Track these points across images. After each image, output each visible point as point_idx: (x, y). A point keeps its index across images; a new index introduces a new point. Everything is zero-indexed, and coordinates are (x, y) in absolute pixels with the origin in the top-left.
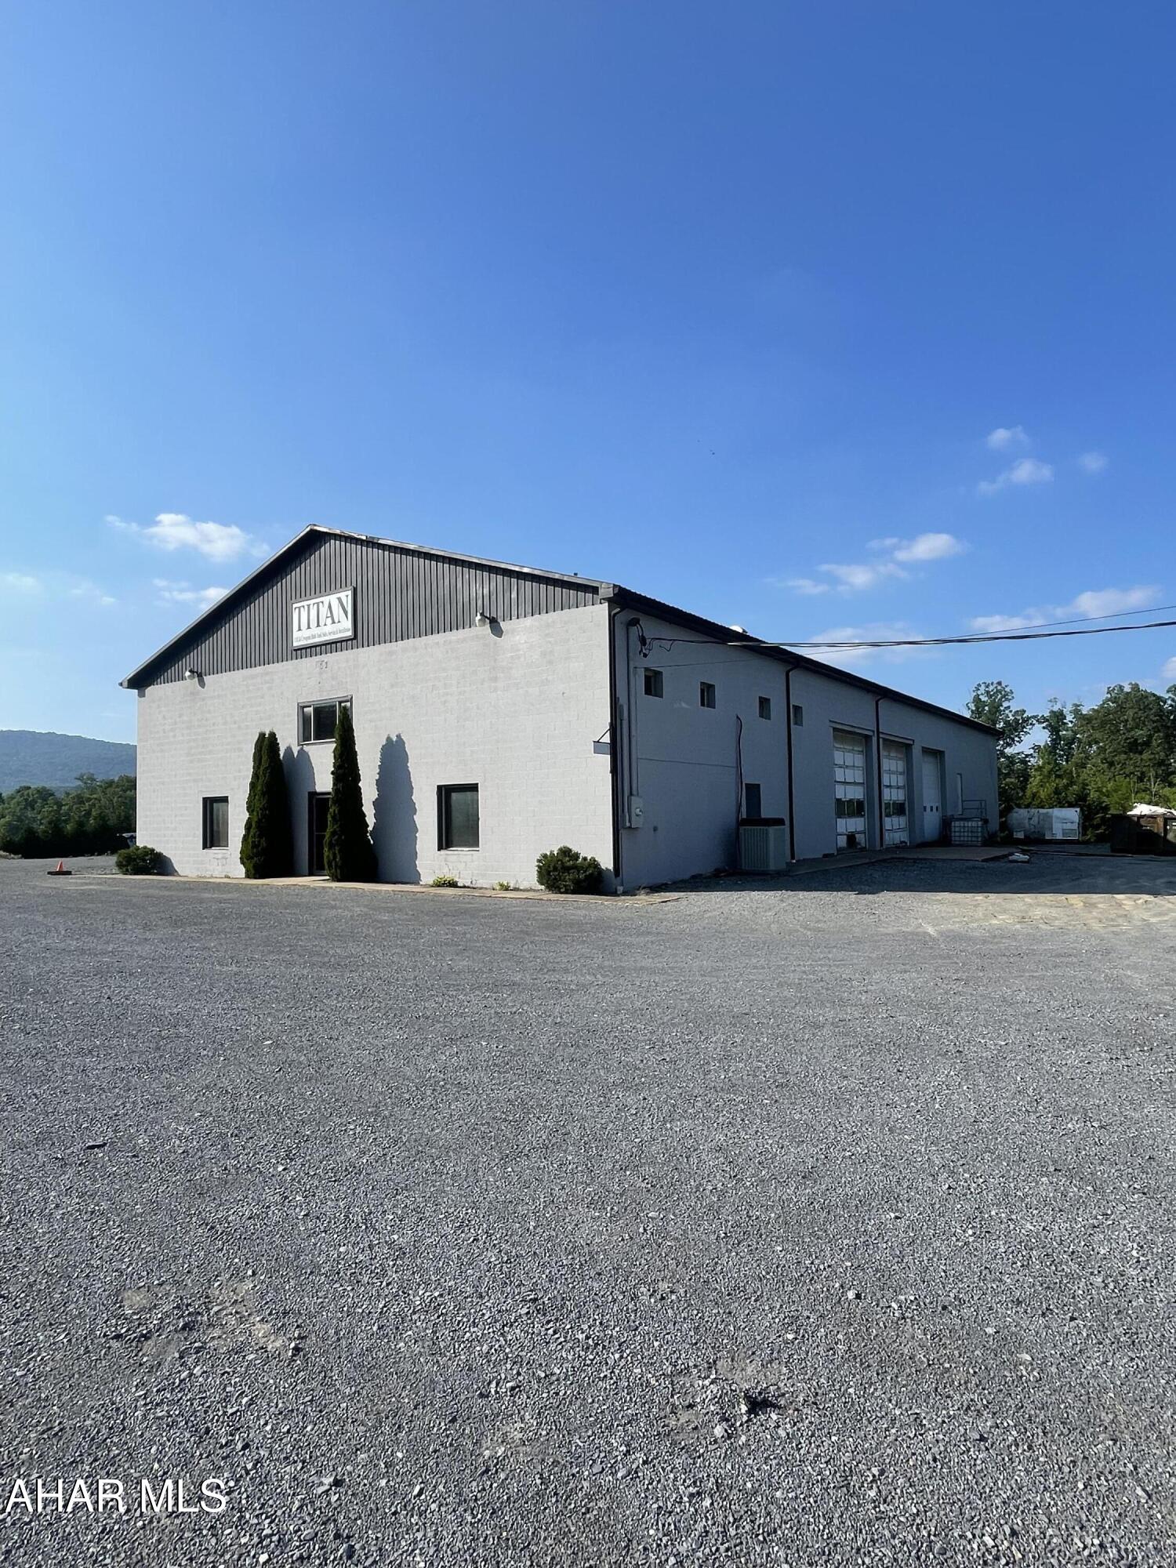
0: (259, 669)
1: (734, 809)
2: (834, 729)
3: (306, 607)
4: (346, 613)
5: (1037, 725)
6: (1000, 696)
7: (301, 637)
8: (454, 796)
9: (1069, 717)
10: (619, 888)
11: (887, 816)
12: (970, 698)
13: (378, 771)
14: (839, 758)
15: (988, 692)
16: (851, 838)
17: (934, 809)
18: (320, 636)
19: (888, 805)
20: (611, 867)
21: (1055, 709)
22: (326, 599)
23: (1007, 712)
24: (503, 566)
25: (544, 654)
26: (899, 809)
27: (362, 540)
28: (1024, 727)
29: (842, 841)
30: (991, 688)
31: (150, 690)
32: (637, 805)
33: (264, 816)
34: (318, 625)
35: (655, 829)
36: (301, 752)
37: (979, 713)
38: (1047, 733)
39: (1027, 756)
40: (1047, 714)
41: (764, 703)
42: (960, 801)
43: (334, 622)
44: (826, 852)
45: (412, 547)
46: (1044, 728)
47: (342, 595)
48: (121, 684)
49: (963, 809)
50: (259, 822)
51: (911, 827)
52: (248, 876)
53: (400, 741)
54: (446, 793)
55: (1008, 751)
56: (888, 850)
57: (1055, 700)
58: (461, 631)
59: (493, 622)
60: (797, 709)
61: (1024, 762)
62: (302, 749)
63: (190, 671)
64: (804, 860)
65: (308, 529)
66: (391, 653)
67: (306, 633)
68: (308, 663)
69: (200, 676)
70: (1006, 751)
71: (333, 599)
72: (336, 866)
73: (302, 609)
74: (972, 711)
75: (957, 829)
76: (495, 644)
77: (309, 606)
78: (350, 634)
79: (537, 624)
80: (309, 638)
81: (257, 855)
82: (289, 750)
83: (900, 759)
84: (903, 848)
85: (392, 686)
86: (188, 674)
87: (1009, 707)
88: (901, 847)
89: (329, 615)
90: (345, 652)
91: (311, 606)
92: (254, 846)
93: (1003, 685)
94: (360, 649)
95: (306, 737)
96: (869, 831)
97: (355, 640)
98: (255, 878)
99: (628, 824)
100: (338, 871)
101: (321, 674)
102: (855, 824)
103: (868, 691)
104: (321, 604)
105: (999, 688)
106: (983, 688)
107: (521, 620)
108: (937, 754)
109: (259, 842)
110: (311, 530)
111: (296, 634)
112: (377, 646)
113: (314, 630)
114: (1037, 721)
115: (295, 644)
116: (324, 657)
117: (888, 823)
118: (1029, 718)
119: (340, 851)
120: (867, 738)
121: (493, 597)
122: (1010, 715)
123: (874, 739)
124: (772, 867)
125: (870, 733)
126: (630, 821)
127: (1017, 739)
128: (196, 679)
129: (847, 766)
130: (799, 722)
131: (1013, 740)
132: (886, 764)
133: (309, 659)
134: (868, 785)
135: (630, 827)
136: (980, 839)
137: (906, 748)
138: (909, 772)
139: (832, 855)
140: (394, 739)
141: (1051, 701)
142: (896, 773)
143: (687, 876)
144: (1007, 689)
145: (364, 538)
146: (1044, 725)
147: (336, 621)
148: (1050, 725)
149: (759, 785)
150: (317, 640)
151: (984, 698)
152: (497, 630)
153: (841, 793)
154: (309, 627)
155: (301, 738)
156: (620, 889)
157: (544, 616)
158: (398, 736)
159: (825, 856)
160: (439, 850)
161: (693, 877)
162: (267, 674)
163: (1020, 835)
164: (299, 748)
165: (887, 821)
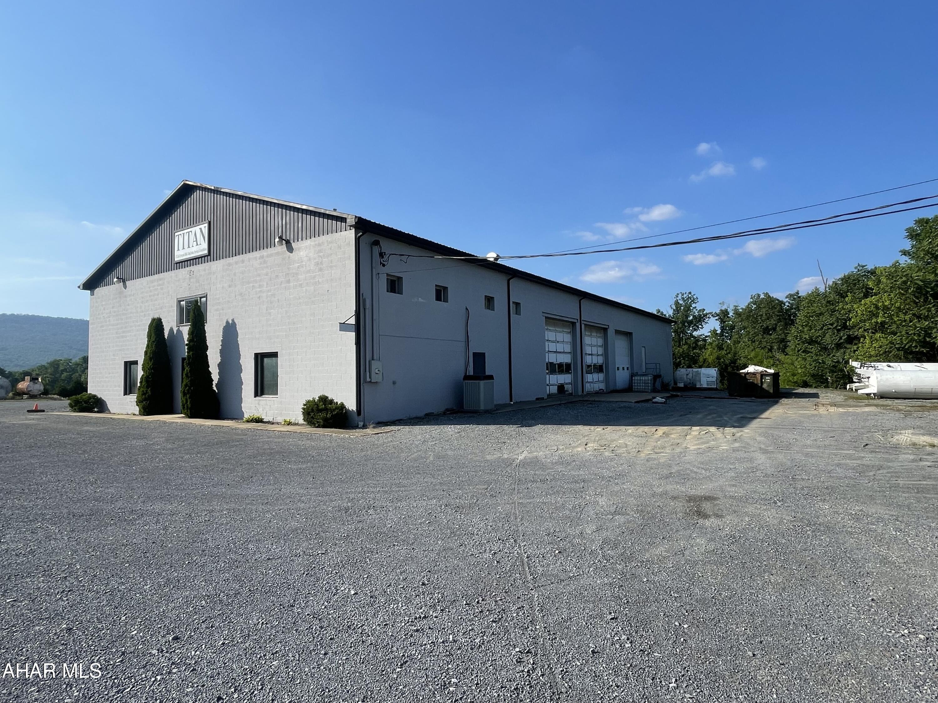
0: (156, 276)
1: (463, 368)
2: (546, 317)
3: (182, 235)
4: (204, 240)
5: (712, 317)
6: (690, 301)
7: (179, 255)
8: (266, 360)
9: (731, 314)
10: (359, 423)
11: (588, 373)
12: (672, 302)
13: (221, 343)
14: (550, 335)
15: (683, 298)
16: (561, 388)
17: (626, 369)
18: (189, 254)
19: (589, 366)
20: (355, 409)
21: (723, 309)
22: (193, 229)
23: (694, 310)
24: (291, 204)
25: (317, 264)
26: (599, 369)
27: (211, 189)
28: (705, 319)
29: (554, 390)
30: (685, 296)
31: (97, 291)
32: (376, 366)
33: (150, 374)
34: (189, 247)
35: (394, 383)
36: (178, 331)
37: (678, 311)
38: (718, 323)
39: (706, 337)
40: (718, 312)
41: (489, 301)
42: (644, 364)
43: (197, 245)
44: (539, 397)
45: (240, 193)
46: (716, 320)
47: (202, 226)
48: (79, 287)
49: (646, 369)
50: (147, 377)
51: (607, 380)
52: (141, 414)
53: (234, 324)
54: (260, 358)
55: (695, 334)
56: (589, 394)
57: (723, 303)
58: (269, 249)
59: (288, 242)
60: (517, 304)
61: (705, 340)
62: (179, 329)
63: (118, 278)
64: (520, 402)
65: (182, 183)
66: (229, 265)
67: (181, 252)
68: (183, 272)
69: (124, 281)
70: (693, 334)
71: (197, 229)
72: (187, 407)
73: (180, 236)
74: (674, 310)
75: (636, 381)
76: (289, 257)
77: (184, 234)
78: (206, 252)
79: (313, 243)
80: (183, 255)
81: (145, 399)
82: (171, 330)
83: (599, 337)
84: (601, 393)
85: (230, 286)
86: (115, 280)
87: (695, 307)
88: (599, 393)
89: (195, 240)
90: (203, 264)
91: (185, 234)
92: (144, 394)
93: (692, 294)
94: (212, 262)
95: (181, 322)
96: (574, 383)
97: (209, 256)
98: (144, 415)
99: (368, 380)
100: (189, 411)
101: (190, 279)
102: (564, 379)
103: (573, 294)
104: (190, 233)
105: (690, 296)
106: (680, 296)
107: (304, 241)
108: (629, 335)
109: (146, 391)
110: (184, 183)
111: (176, 253)
112: (222, 260)
113: (187, 250)
114: (712, 316)
115: (176, 260)
116: (192, 268)
117: (589, 377)
118: (707, 314)
119: (190, 398)
120: (573, 324)
121: (288, 226)
122: (696, 312)
123: (578, 325)
124: (482, 407)
125: (575, 321)
126: (370, 378)
127: (700, 326)
128: (122, 284)
129: (558, 342)
130: (518, 312)
131: (698, 327)
132: (587, 340)
133: (183, 269)
134: (573, 353)
135: (370, 382)
136: (650, 388)
137: (604, 330)
138: (605, 346)
139: (543, 399)
140: (230, 322)
141: (720, 304)
142: (597, 346)
143: (422, 414)
144: (695, 297)
145: (213, 188)
146: (717, 318)
147: (199, 244)
148: (719, 318)
149: (485, 353)
150: (188, 257)
151: (681, 302)
152: (290, 249)
153: (552, 358)
154: (184, 248)
155: (179, 323)
156: (361, 424)
157: (317, 238)
158: (233, 320)
159: (537, 399)
160: (255, 397)
161: (427, 415)
162: (160, 279)
163: (682, 385)
164: (177, 328)
165: (590, 376)
